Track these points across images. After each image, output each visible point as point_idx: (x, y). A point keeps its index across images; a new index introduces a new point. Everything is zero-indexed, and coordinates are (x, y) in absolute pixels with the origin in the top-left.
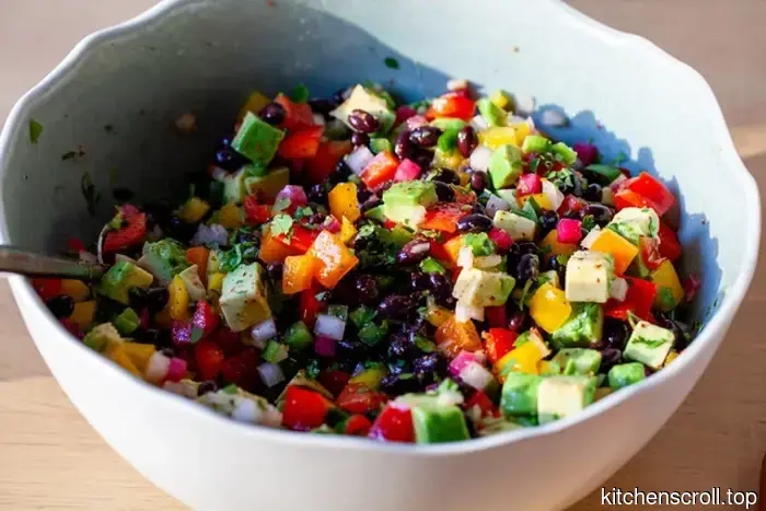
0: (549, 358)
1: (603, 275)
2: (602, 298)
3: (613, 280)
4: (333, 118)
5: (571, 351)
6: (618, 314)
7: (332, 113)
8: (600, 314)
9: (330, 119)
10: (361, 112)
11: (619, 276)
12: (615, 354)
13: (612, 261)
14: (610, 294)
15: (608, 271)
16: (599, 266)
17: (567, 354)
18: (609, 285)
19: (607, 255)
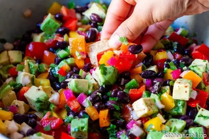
0: (165, 124)
1: (188, 89)
2: (187, 99)
3: (192, 91)
4: (84, 15)
5: (174, 120)
6: (193, 105)
7: (83, 13)
8: (186, 104)
9: (82, 16)
10: (95, 14)
11: (194, 89)
12: (191, 122)
13: (192, 84)
14: (190, 97)
15: (190, 88)
16: (186, 87)
17: (172, 121)
18: (190, 93)
19: (189, 81)
